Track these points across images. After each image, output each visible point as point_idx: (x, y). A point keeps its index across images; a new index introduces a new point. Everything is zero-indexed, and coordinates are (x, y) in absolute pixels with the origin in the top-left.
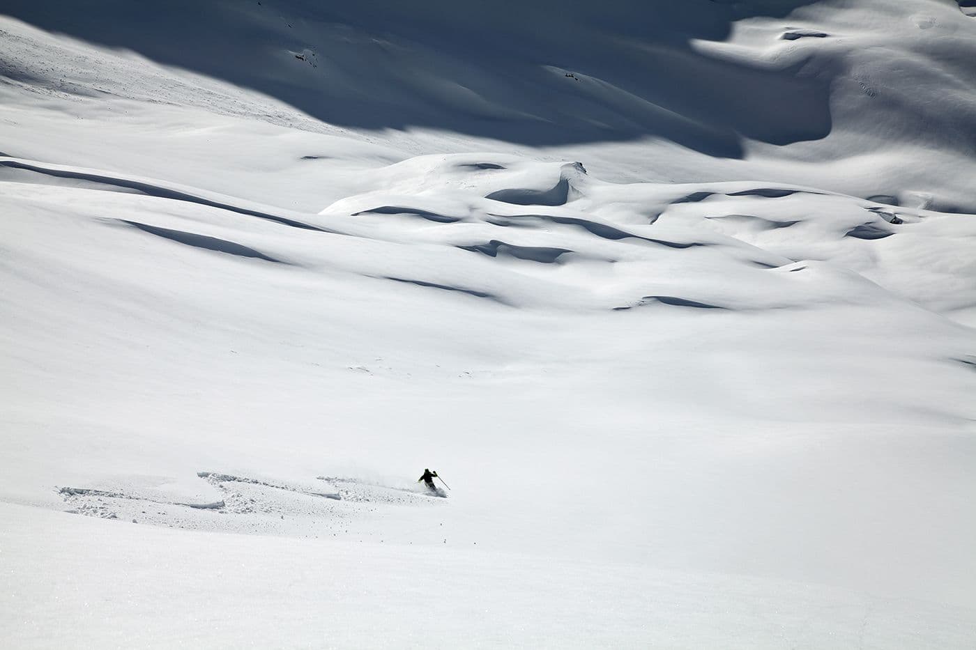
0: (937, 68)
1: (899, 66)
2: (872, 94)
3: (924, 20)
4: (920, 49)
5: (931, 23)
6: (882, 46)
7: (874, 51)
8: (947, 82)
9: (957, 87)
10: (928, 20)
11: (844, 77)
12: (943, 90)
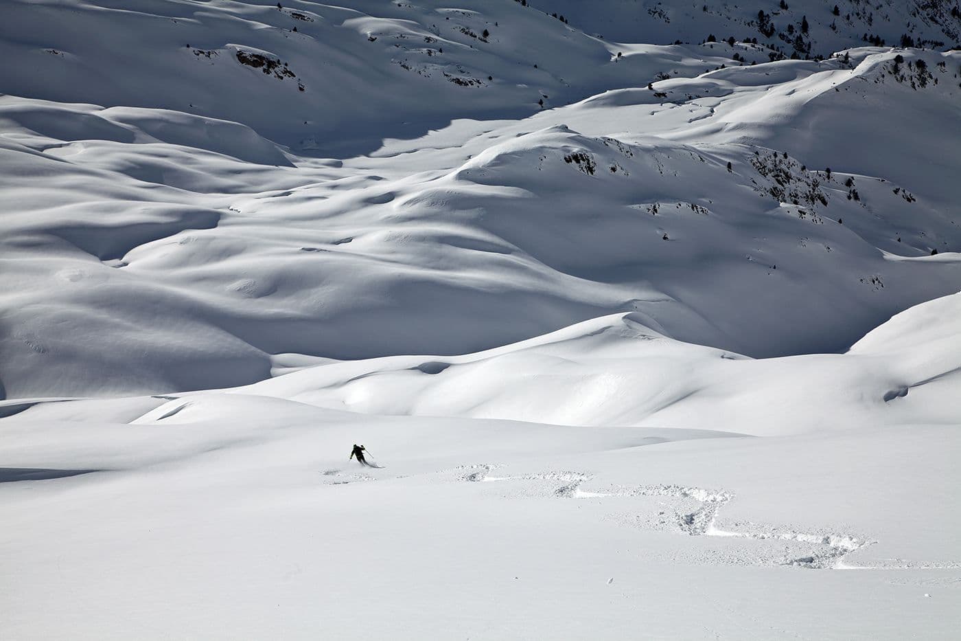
0: (103, 315)
1: (63, 319)
2: (43, 350)
3: (72, 274)
4: (78, 300)
5: (81, 275)
6: (38, 303)
7: (32, 308)
8: (116, 326)
9: (128, 329)
10: (77, 273)
11: (6, 340)
12: (116, 334)
